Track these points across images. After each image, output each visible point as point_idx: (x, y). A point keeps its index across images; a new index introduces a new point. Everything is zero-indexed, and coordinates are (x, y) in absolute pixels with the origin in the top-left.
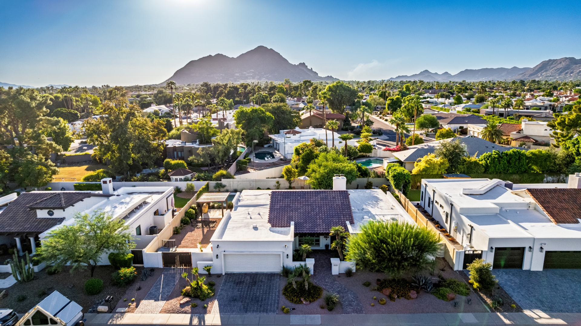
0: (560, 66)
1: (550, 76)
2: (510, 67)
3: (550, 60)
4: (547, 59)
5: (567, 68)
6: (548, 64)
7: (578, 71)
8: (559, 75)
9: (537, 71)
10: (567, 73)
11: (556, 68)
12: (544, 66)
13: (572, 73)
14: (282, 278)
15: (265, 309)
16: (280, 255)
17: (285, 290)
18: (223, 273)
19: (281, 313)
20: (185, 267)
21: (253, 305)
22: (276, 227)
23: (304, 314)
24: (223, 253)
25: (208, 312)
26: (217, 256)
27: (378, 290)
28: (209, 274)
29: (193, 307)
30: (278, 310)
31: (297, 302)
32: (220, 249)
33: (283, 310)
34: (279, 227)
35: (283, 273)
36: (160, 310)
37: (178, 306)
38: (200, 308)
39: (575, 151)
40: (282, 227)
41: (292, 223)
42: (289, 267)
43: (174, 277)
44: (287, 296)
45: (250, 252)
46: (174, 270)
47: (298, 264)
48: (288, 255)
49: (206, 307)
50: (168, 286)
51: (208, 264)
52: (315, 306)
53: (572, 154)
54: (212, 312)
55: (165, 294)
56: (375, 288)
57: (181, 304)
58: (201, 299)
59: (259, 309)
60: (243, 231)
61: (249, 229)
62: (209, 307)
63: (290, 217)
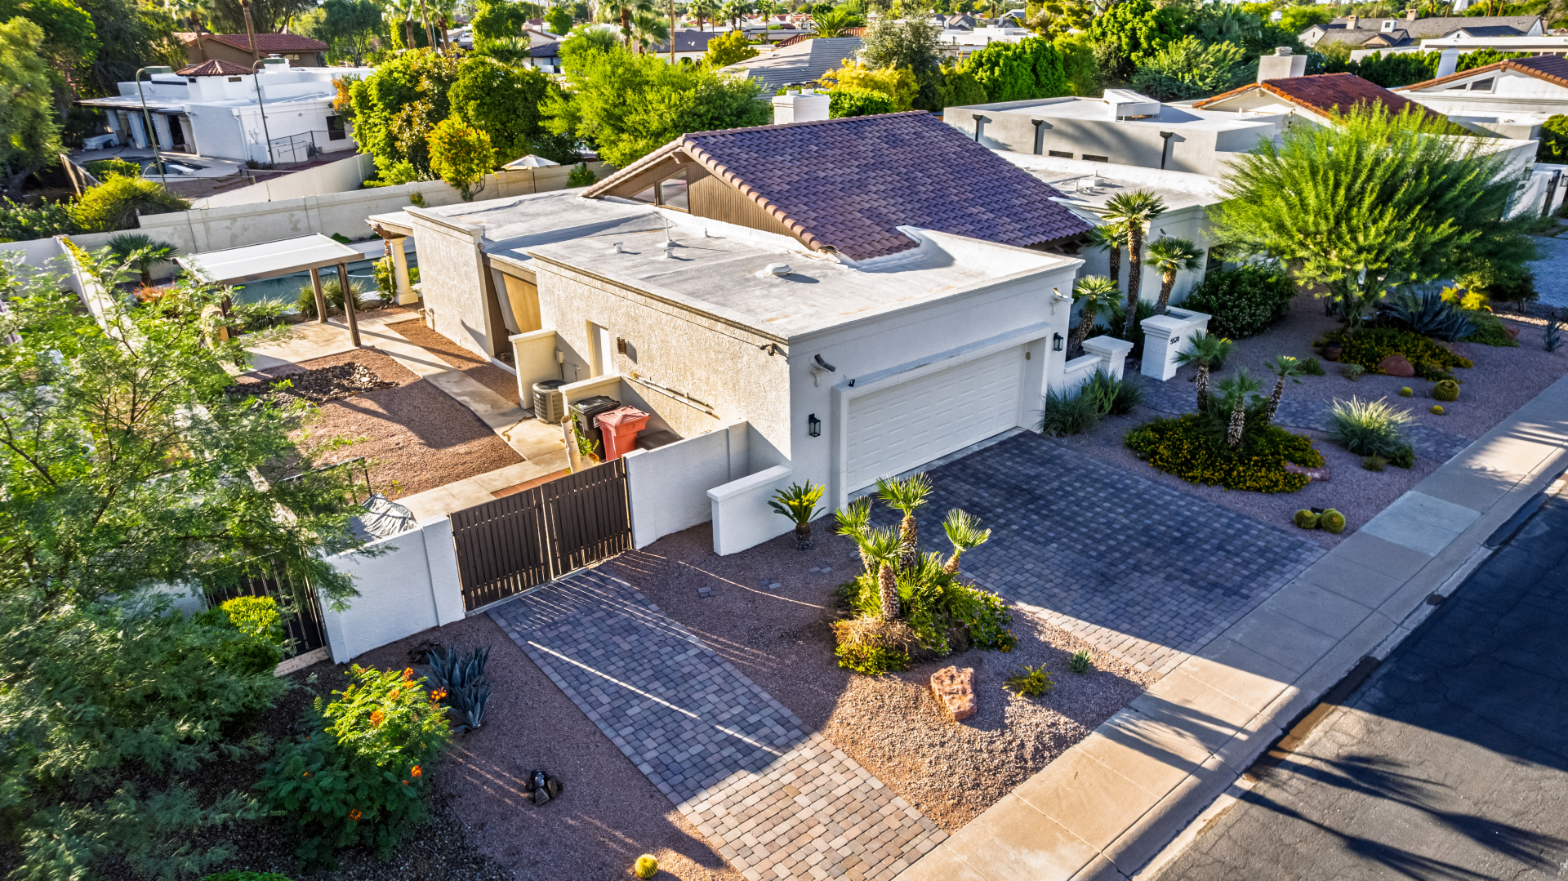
14: (1065, 441)
15: (1262, 552)
16: (1043, 339)
17: (1182, 468)
18: (844, 505)
19: (1326, 537)
20: (593, 565)
21: (1196, 561)
22: (871, 255)
23: (1379, 509)
24: (847, 394)
25: (1134, 678)
26: (812, 419)
27: (1369, 371)
28: (798, 530)
29: (1038, 695)
30: (1301, 536)
31: (1294, 485)
32: (827, 374)
33: (1319, 526)
34: (880, 253)
35: (1048, 423)
36: (914, 814)
37: (966, 731)
38: (1073, 682)
39: (1125, 40)
40: (890, 251)
41: (908, 230)
42: (1057, 389)
43: (630, 628)
44: (1226, 483)
45: (950, 355)
46: (560, 599)
47: (1084, 368)
48: (1057, 337)
49: (1080, 667)
50: (685, 678)
51: (768, 484)
52: (1350, 472)
53: (1119, 48)
54: (1142, 667)
55: (760, 724)
56: (1358, 368)
57: (964, 718)
58: (995, 646)
59: (1246, 564)
60: (764, 296)
61: (772, 285)
62: (1091, 657)
63: (872, 213)
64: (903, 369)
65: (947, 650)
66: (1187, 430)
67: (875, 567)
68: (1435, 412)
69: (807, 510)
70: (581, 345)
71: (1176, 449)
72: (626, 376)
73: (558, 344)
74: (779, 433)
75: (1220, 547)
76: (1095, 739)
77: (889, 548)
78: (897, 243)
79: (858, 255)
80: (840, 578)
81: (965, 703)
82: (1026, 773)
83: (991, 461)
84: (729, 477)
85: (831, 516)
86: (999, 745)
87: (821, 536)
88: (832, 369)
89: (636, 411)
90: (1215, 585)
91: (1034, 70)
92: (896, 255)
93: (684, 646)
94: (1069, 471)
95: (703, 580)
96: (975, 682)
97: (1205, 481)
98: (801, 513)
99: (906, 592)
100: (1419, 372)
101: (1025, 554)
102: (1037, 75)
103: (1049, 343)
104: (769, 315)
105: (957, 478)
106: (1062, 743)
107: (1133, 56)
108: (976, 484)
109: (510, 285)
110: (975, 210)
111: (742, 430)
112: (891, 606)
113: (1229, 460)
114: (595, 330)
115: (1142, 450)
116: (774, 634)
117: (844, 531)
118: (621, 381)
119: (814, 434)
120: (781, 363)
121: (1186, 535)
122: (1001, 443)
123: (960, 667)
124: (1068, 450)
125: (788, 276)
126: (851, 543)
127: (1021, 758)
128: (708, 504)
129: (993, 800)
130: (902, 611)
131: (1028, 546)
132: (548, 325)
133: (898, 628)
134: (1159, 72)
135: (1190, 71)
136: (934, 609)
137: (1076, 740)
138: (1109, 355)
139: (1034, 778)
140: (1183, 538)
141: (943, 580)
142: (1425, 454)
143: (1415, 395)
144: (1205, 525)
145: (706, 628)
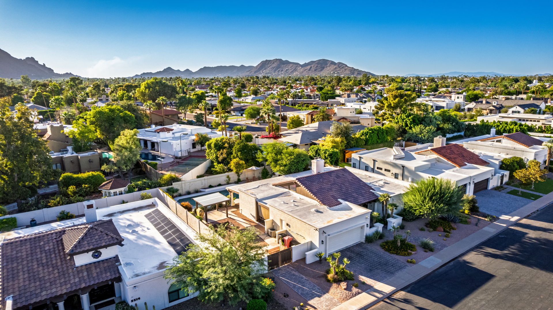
0: (274, 65)
1: (269, 73)
2: (239, 65)
3: (267, 61)
4: (265, 60)
5: (278, 67)
6: (266, 63)
7: (286, 70)
8: (274, 72)
9: (259, 69)
10: (279, 71)
11: (271, 67)
12: (264, 64)
13: (282, 71)
14: (369, 244)
15: (399, 267)
16: (364, 226)
17: (389, 250)
18: (327, 256)
19: (411, 264)
20: (286, 265)
21: (387, 268)
22: (333, 206)
23: (424, 259)
24: (328, 237)
25: (372, 285)
26: (322, 241)
27: (434, 230)
28: (320, 260)
29: (356, 287)
30: (407, 264)
31: (409, 254)
32: (324, 234)
33: (411, 262)
34: (334, 206)
35: (366, 241)
36: (337, 301)
37: (345, 291)
38: (362, 285)
39: (404, 124)
40: (336, 205)
41: (340, 200)
42: (368, 234)
43: (294, 275)
44: (397, 254)
45: (346, 229)
46: (282, 270)
47: (374, 230)
48: (367, 225)
49: (364, 283)
50: (304, 282)
51: (315, 252)
52: (421, 252)
53: (402, 126)
54: (374, 284)
55: (315, 289)
56: (432, 230)
57: (345, 289)
58: (351, 280)
59: (396, 268)
60: (313, 216)
61: (314, 214)
62: (366, 282)
63: (333, 197)
64: (338, 232)
65: (343, 280)
66: (391, 243)
67: (332, 266)
68: (444, 240)
69: (321, 257)
70: (278, 223)
71: (389, 247)
72: (288, 230)
73: (273, 222)
74: (317, 243)
75: (392, 265)
76: (364, 293)
77: (334, 264)
78: (338, 203)
79: (330, 207)
80: (327, 268)
81: (345, 287)
82: (353, 297)
83: (354, 248)
84: (308, 251)
85: (325, 258)
86: (350, 293)
87: (323, 261)
88: (326, 233)
89: (290, 237)
90: (389, 272)
91: (378, 134)
92: (338, 206)
93: (303, 278)
94: (368, 250)
95: (304, 268)
96: (347, 285)
97: (393, 253)
98: (320, 257)
99: (337, 270)
100: (445, 231)
101: (358, 265)
102: (378, 136)
103: (366, 226)
104: (314, 221)
105: (348, 251)
106: (359, 293)
107: (406, 128)
108: (351, 253)
109: (262, 208)
110: (354, 194)
111: (310, 243)
112: (335, 273)
113: (397, 249)
114: (281, 221)
115: (383, 247)
116: (317, 276)
117: (328, 261)
118: (286, 231)
119: (323, 244)
120: (317, 232)
121: (387, 263)
122: (357, 244)
123: (345, 282)
124: (369, 246)
125: (317, 211)
126: (329, 263)
127: (353, 295)
128: (305, 255)
129: (348, 300)
130: (336, 273)
131: (359, 264)
132: (271, 218)
133: (336, 276)
134: (413, 134)
135: (421, 134)
136: (341, 273)
137: (361, 293)
138: (379, 227)
139: (354, 298)
140: (386, 264)
141: (343, 269)
142: (438, 249)
143: (442, 236)
144: (391, 261)
145: (306, 276)
